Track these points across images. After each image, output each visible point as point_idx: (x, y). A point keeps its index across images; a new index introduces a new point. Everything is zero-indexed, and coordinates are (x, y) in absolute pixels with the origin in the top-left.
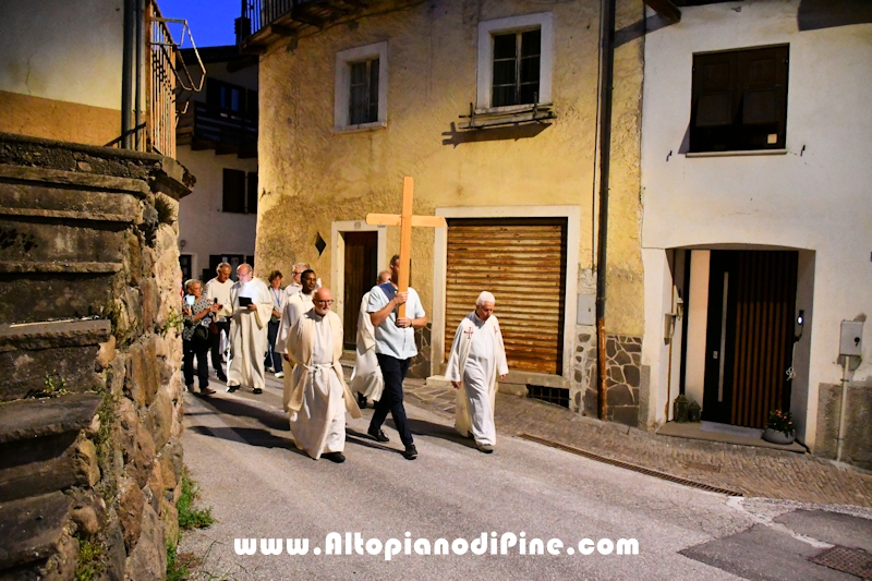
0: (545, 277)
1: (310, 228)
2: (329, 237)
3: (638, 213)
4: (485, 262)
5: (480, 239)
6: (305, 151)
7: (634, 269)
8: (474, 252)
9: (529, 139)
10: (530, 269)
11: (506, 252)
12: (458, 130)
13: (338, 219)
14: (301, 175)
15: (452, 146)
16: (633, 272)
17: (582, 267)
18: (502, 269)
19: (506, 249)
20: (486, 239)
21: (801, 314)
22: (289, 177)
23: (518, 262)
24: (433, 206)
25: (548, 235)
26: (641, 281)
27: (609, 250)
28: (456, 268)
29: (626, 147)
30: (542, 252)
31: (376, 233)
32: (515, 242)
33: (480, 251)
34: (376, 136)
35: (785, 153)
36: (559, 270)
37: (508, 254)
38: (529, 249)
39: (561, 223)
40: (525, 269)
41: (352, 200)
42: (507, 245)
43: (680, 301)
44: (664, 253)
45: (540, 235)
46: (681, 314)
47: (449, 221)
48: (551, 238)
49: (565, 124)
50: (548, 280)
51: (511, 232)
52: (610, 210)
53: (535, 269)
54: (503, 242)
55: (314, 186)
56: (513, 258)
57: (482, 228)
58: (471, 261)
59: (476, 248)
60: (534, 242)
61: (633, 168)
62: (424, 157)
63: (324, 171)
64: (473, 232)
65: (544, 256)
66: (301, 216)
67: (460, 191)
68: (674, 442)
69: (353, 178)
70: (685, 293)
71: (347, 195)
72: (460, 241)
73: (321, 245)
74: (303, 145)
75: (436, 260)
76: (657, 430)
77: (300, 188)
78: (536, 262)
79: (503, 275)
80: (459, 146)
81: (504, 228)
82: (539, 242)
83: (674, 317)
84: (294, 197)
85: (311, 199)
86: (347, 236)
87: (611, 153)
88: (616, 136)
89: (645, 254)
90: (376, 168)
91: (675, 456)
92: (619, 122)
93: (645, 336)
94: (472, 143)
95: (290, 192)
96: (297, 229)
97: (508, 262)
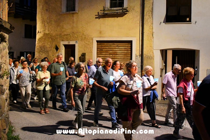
0: (126, 58)
1: (54, 44)
2: (60, 46)
3: (152, 39)
4: (108, 54)
5: (107, 47)
6: (52, 19)
7: (151, 56)
8: (105, 51)
9: (121, 17)
10: (122, 56)
11: (114, 51)
12: (100, 14)
13: (62, 41)
14: (51, 27)
15: (98, 19)
16: (151, 57)
17: (137, 55)
18: (113, 56)
19: (114, 50)
20: (109, 47)
21: (196, 68)
22: (47, 28)
23: (118, 54)
24: (92, 37)
25: (127, 46)
26: (153, 59)
27: (144, 50)
28: (100, 56)
29: (149, 20)
30: (125, 51)
31: (74, 45)
32: (117, 48)
33: (107, 50)
34: (75, 15)
35: (191, 23)
36: (130, 56)
37: (115, 51)
38: (121, 50)
39: (131, 42)
40: (120, 56)
41: (67, 35)
42: (115, 49)
43: (164, 64)
44: (159, 51)
45: (124, 46)
46: (165, 68)
47: (97, 41)
48: (127, 47)
49: (131, 14)
50: (127, 59)
51: (116, 45)
52: (144, 39)
53: (123, 56)
54: (113, 48)
55: (55, 30)
56: (116, 53)
57: (107, 44)
58: (104, 54)
59: (106, 50)
60: (123, 48)
61: (150, 26)
62: (90, 22)
63: (58, 26)
64: (104, 45)
65: (126, 52)
66: (51, 40)
67: (100, 32)
68: (163, 105)
69: (67, 28)
70: (165, 62)
71: (65, 33)
72: (100, 47)
73: (57, 49)
74: (51, 17)
75: (93, 53)
76: (159, 102)
77: (50, 31)
78: (123, 54)
79: (113, 58)
80: (100, 19)
81: (114, 43)
82: (124, 48)
83: (163, 69)
84: (48, 34)
85: (54, 34)
86: (65, 46)
87: (144, 22)
88: (146, 17)
89: (154, 51)
90: (75, 25)
91: (164, 109)
92: (147, 13)
93: (155, 75)
94: (104, 18)
95: (47, 32)
96: (49, 44)
97: (115, 54)
